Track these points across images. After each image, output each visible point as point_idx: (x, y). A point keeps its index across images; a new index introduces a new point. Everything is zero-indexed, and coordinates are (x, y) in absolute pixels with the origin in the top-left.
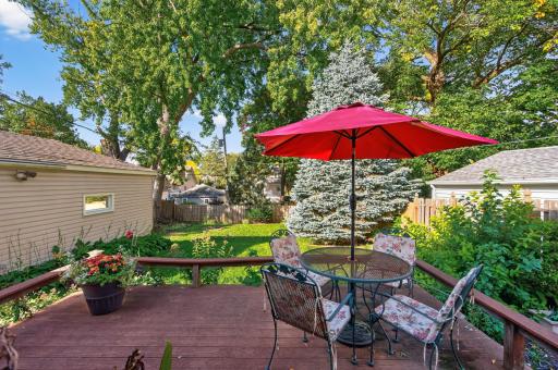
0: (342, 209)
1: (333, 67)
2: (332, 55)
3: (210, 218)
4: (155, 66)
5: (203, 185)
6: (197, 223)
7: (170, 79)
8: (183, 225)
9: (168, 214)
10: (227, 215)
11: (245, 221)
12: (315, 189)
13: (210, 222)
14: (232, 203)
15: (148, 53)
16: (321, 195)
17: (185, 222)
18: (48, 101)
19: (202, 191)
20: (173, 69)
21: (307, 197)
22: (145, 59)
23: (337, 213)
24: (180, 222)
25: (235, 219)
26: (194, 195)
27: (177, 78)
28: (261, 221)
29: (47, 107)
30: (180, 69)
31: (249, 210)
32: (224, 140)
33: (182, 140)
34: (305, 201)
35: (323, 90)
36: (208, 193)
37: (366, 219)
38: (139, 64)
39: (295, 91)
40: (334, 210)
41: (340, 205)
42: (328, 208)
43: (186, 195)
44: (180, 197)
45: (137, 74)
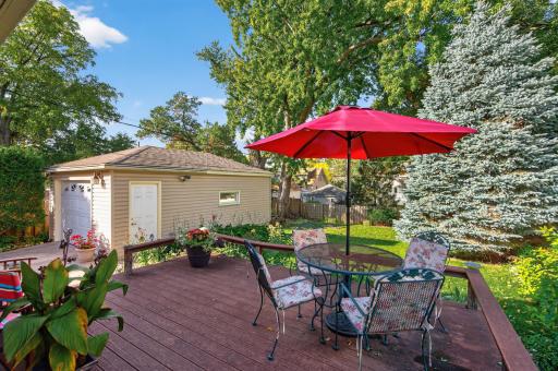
0: (463, 214)
1: (458, 41)
2: (457, 28)
3: (332, 217)
4: (280, 85)
5: (330, 185)
6: (319, 220)
7: (290, 94)
8: (306, 221)
9: (295, 210)
11: (366, 222)
12: (429, 189)
13: (330, 221)
14: (355, 203)
15: (275, 76)
16: (433, 197)
17: (308, 218)
18: (220, 124)
19: (329, 191)
20: (292, 84)
21: (418, 199)
22: (273, 81)
23: (456, 219)
24: (304, 218)
25: (356, 219)
26: (321, 195)
27: (295, 92)
28: (383, 223)
29: (220, 128)
30: (297, 84)
31: (370, 211)
34: (415, 202)
35: (441, 72)
36: (334, 193)
37: (501, 229)
38: (267, 86)
39: (413, 80)
40: (451, 215)
41: (461, 210)
42: (443, 212)
43: (313, 194)
44: (309, 195)
45: (266, 95)
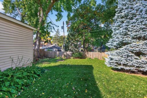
3: (58, 56)
6: (53, 58)
9: (42, 54)
10: (64, 55)
11: (72, 58)
13: (58, 58)
14: (66, 51)
17: (48, 58)
19: (54, 47)
24: (47, 57)
25: (68, 57)
26: (51, 48)
28: (78, 58)
31: (73, 53)
32: (63, 27)
33: (48, 23)
36: (56, 48)
43: (48, 48)
44: (46, 48)
